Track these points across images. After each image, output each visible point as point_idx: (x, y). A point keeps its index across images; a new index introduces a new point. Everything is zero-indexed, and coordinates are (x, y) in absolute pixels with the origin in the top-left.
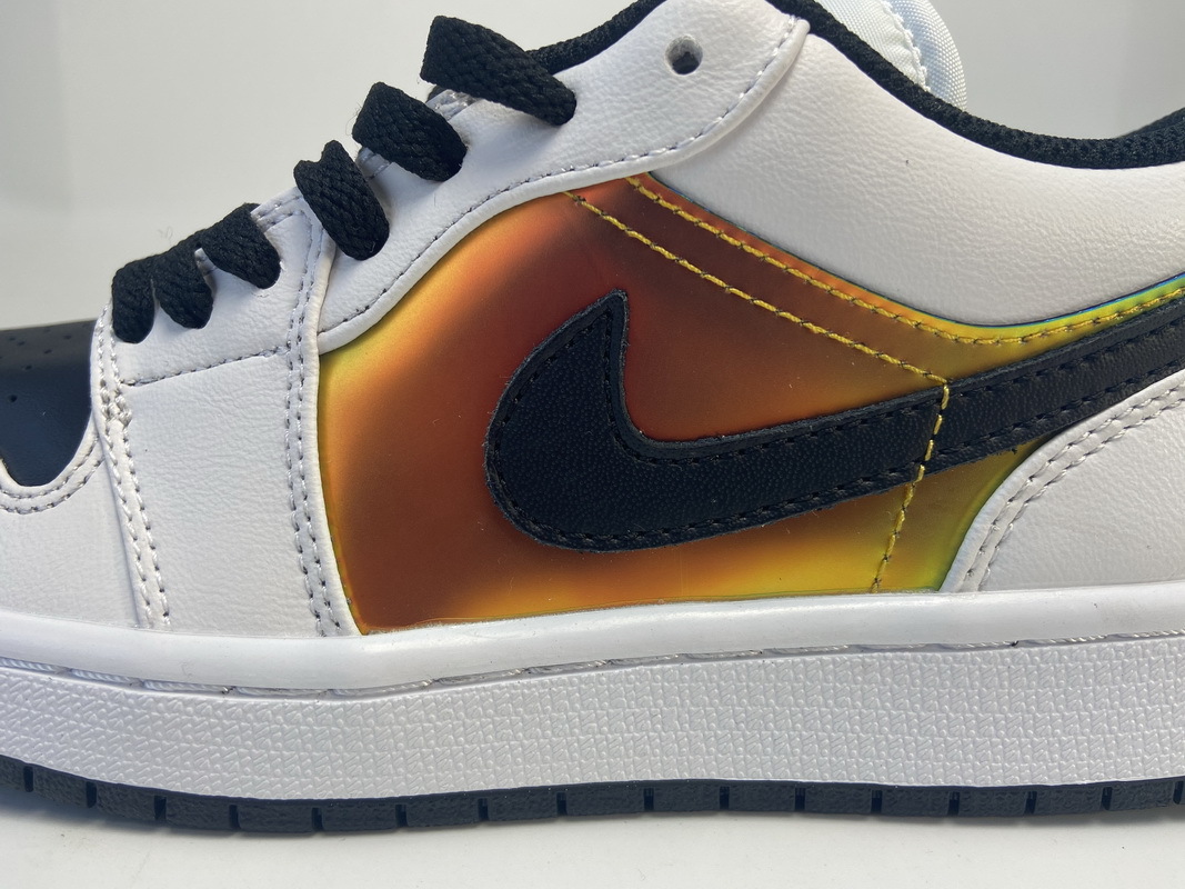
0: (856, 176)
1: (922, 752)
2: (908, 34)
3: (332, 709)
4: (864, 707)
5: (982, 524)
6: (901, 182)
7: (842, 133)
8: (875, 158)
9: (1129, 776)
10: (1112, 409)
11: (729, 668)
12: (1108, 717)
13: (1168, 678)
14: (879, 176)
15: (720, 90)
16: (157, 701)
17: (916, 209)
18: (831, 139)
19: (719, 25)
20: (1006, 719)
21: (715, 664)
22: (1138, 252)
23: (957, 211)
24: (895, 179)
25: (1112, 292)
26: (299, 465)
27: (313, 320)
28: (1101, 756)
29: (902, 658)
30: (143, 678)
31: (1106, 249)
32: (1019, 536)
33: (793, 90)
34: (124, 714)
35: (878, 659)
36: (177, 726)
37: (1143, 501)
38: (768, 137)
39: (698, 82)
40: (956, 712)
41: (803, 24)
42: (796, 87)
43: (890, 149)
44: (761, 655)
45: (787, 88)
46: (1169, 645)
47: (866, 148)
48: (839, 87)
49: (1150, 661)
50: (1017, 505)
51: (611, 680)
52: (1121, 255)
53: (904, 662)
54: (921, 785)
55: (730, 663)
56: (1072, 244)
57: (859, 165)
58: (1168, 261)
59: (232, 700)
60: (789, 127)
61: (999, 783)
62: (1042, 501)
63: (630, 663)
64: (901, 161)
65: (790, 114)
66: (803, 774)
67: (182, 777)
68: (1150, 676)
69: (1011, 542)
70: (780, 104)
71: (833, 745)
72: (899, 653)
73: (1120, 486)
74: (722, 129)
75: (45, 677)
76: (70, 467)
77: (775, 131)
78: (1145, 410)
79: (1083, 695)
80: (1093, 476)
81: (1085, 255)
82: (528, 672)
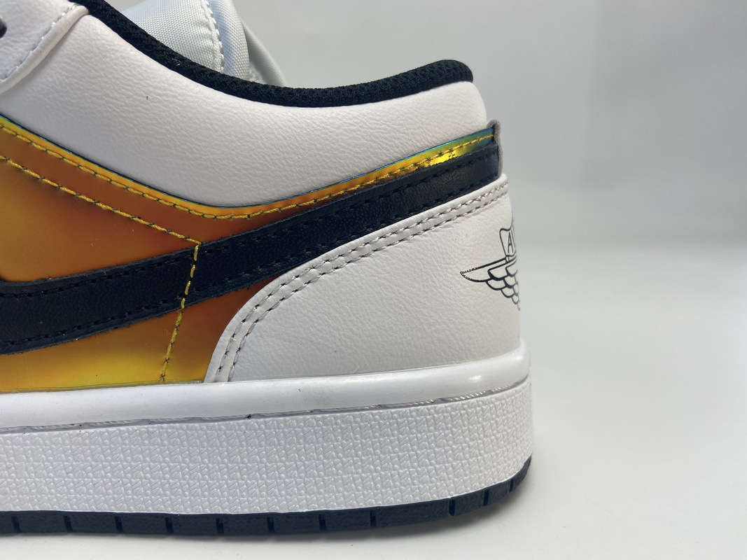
0: (111, 106)
1: (193, 491)
4: (152, 461)
5: (225, 336)
6: (143, 110)
7: (99, 77)
8: (123, 94)
9: (334, 507)
10: (311, 262)
11: (56, 436)
12: (316, 466)
13: (356, 439)
14: (126, 106)
15: (16, 49)
17: (155, 128)
18: (92, 81)
19: (18, 9)
20: (247, 467)
21: (46, 433)
22: (324, 161)
23: (186, 131)
24: (140, 108)
28: (314, 493)
29: (173, 428)
31: (299, 158)
32: (250, 344)
35: (158, 428)
37: (330, 321)
38: (50, 79)
39: (4, 44)
40: (213, 463)
41: (84, 9)
42: (68, 48)
43: (135, 89)
44: (81, 426)
45: (62, 48)
46: (354, 417)
47: (116, 88)
48: (98, 48)
49: (341, 428)
50: (248, 324)
52: (311, 162)
53: (175, 430)
54: (194, 513)
55: (57, 433)
56: (273, 154)
57: (112, 98)
58: (348, 167)
60: (63, 73)
61: (246, 511)
62: (264, 321)
64: (144, 97)
65: (63, 65)
66: (116, 507)
68: (343, 438)
69: (245, 349)
70: (58, 58)
71: (134, 487)
72: (171, 424)
73: (315, 312)
74: (18, 74)
77: (54, 75)
78: (333, 263)
79: (298, 451)
80: (297, 305)
81: (284, 162)
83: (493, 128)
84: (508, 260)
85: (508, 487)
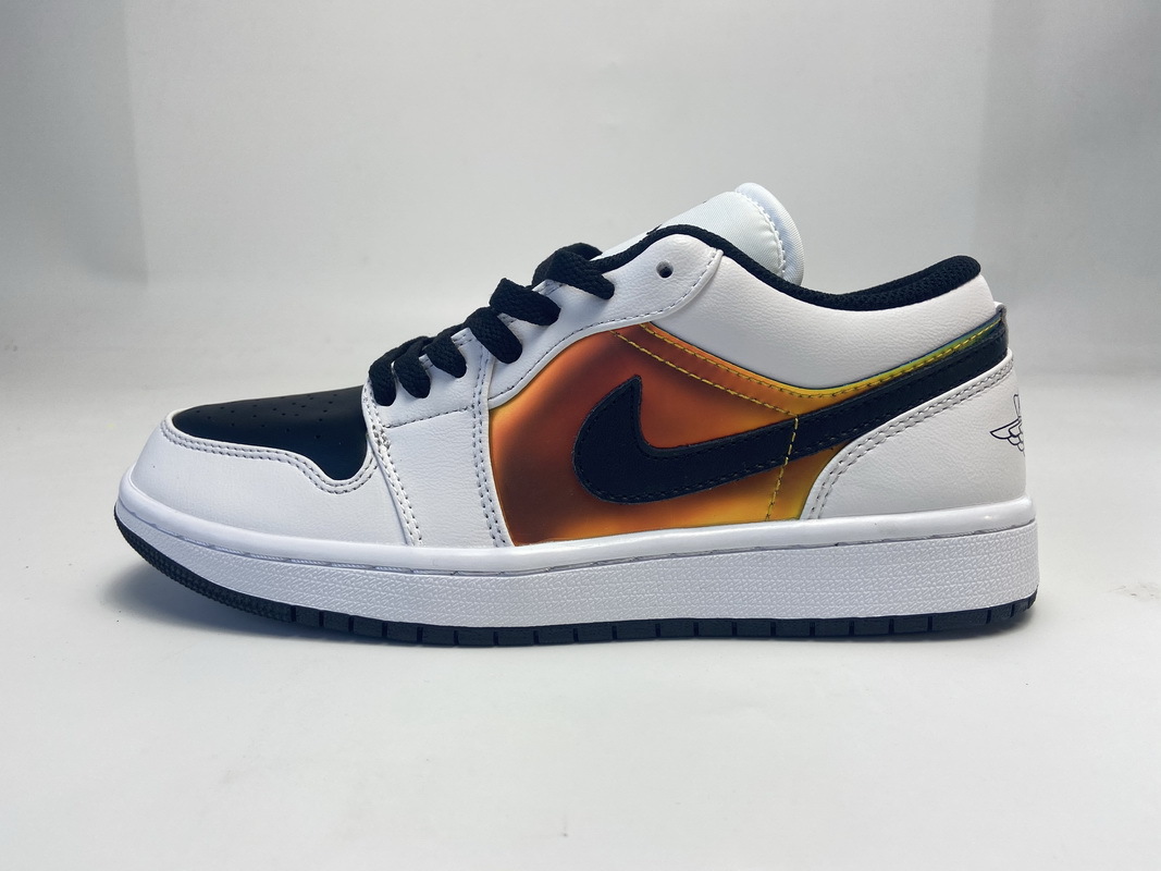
0: (747, 322)
1: (794, 601)
2: (772, 224)
3: (504, 581)
4: (764, 578)
5: (817, 485)
6: (768, 324)
8: (755, 313)
11: (696, 561)
12: (887, 582)
13: (918, 561)
14: (758, 322)
15: (682, 285)
16: (421, 579)
17: (776, 336)
18: (734, 305)
19: (680, 256)
20: (835, 583)
24: (766, 323)
25: (877, 371)
26: (481, 465)
27: (485, 394)
28: (885, 603)
29: (781, 553)
30: (412, 568)
31: (871, 350)
32: (836, 491)
33: (717, 283)
34: (404, 586)
35: (769, 554)
36: (430, 591)
37: (896, 472)
38: (706, 306)
39: (672, 281)
40: (809, 580)
41: (720, 252)
44: (711, 553)
45: (713, 283)
46: (915, 545)
48: (737, 283)
49: (906, 552)
50: (834, 475)
51: (638, 567)
52: (881, 352)
53: (782, 555)
54: (795, 618)
55: (696, 558)
56: (854, 349)
59: (457, 578)
60: (716, 300)
61: (835, 616)
62: (846, 473)
63: (648, 558)
65: (716, 294)
66: (735, 614)
67: (432, 616)
69: (832, 494)
70: (710, 291)
71: (749, 598)
72: (779, 551)
73: (885, 465)
74: (683, 303)
75: (363, 571)
76: (362, 469)
80: (872, 461)
82: (596, 564)
83: (1001, 311)
84: (1018, 421)
85: (1026, 603)
